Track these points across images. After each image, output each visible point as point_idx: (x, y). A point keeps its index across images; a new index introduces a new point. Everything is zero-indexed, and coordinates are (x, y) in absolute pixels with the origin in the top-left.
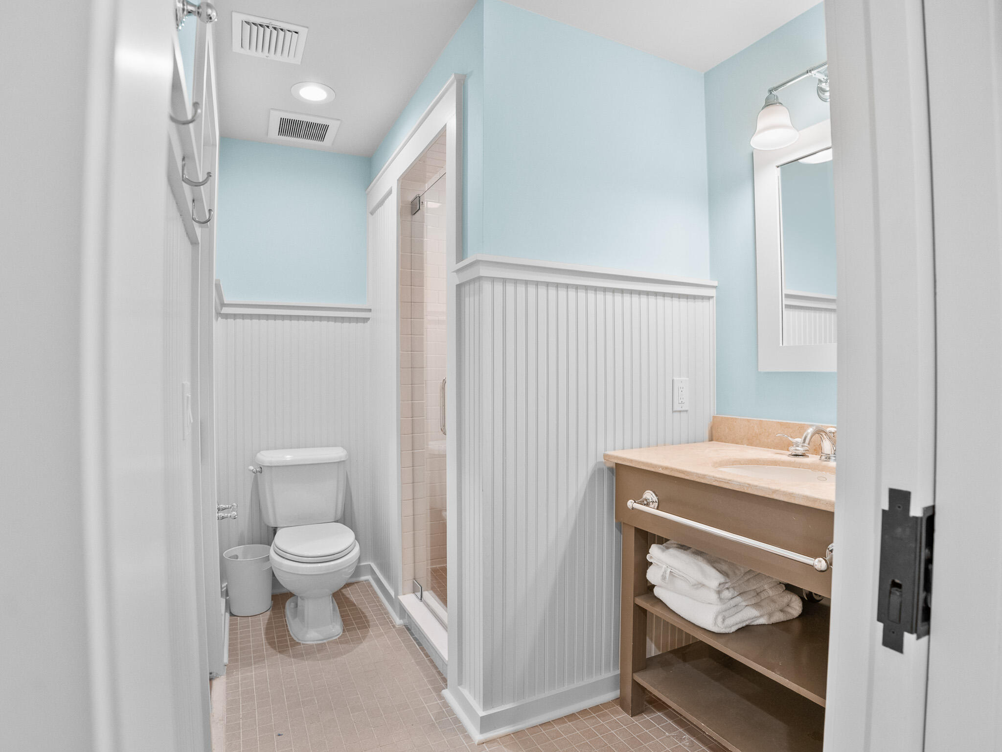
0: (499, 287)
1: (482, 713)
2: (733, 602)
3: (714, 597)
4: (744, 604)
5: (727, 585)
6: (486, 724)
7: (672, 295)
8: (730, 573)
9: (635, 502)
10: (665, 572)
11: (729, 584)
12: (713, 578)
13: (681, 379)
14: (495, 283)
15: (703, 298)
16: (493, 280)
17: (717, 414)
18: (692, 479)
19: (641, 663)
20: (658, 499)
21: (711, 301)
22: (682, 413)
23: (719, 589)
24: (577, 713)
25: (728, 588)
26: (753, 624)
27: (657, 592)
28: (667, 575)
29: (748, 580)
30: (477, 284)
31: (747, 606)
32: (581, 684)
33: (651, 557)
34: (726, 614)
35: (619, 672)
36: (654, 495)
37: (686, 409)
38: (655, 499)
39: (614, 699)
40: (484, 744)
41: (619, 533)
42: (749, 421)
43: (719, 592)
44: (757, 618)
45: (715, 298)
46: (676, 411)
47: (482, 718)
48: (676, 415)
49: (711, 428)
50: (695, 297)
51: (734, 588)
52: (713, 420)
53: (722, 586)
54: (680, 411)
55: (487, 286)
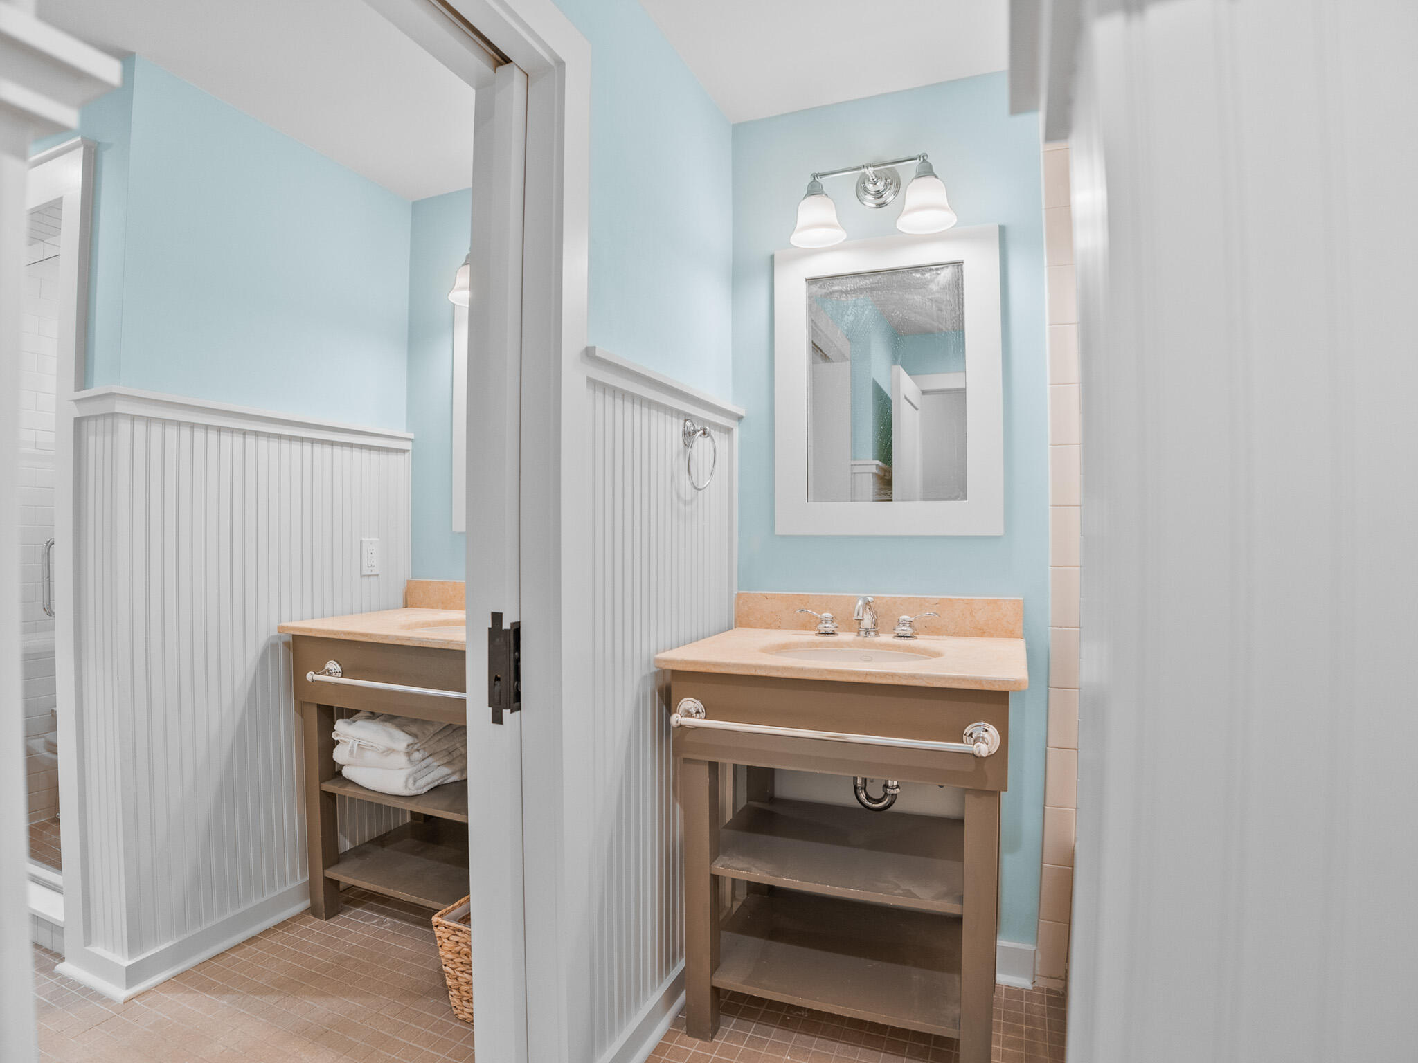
0: (140, 428)
1: (127, 963)
2: (424, 764)
3: (403, 759)
4: (436, 764)
5: (416, 747)
6: (133, 975)
7: (361, 447)
8: (419, 734)
9: (316, 673)
10: (353, 747)
11: (419, 745)
12: (401, 740)
13: (371, 539)
14: (135, 422)
15: (397, 451)
16: (133, 418)
17: (412, 578)
18: (375, 641)
19: (332, 856)
20: (342, 669)
21: (407, 454)
22: (371, 577)
23: (408, 750)
24: (258, 935)
25: (418, 750)
26: (445, 782)
27: (346, 772)
28: (355, 749)
29: (439, 740)
30: (109, 421)
31: (439, 766)
32: (261, 900)
33: (338, 735)
34: (418, 776)
35: (308, 879)
36: (337, 664)
37: (377, 573)
38: (338, 668)
39: (302, 910)
40: (134, 1000)
41: (300, 717)
42: (442, 583)
43: (409, 754)
44: (449, 775)
45: (411, 451)
46: (365, 576)
47: (128, 969)
48: (365, 580)
49: (406, 593)
50: (388, 450)
51: (424, 749)
52: (408, 584)
53: (411, 747)
54: (370, 576)
55: (124, 427)
